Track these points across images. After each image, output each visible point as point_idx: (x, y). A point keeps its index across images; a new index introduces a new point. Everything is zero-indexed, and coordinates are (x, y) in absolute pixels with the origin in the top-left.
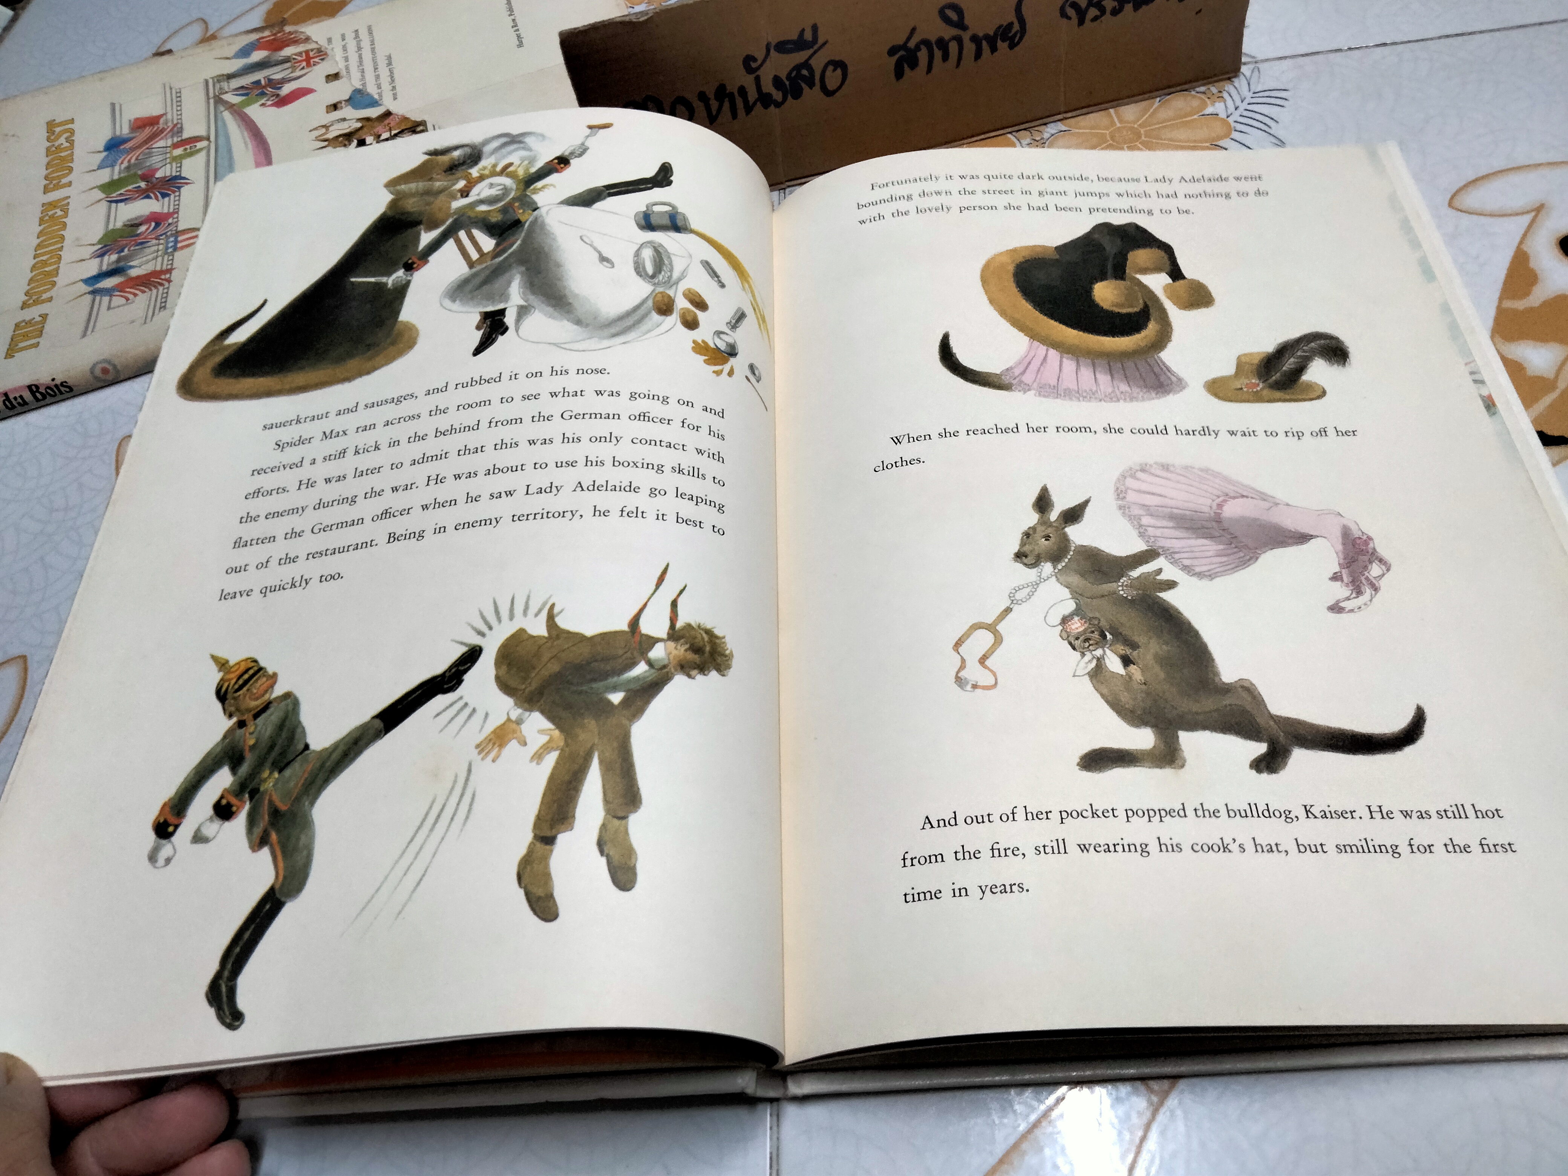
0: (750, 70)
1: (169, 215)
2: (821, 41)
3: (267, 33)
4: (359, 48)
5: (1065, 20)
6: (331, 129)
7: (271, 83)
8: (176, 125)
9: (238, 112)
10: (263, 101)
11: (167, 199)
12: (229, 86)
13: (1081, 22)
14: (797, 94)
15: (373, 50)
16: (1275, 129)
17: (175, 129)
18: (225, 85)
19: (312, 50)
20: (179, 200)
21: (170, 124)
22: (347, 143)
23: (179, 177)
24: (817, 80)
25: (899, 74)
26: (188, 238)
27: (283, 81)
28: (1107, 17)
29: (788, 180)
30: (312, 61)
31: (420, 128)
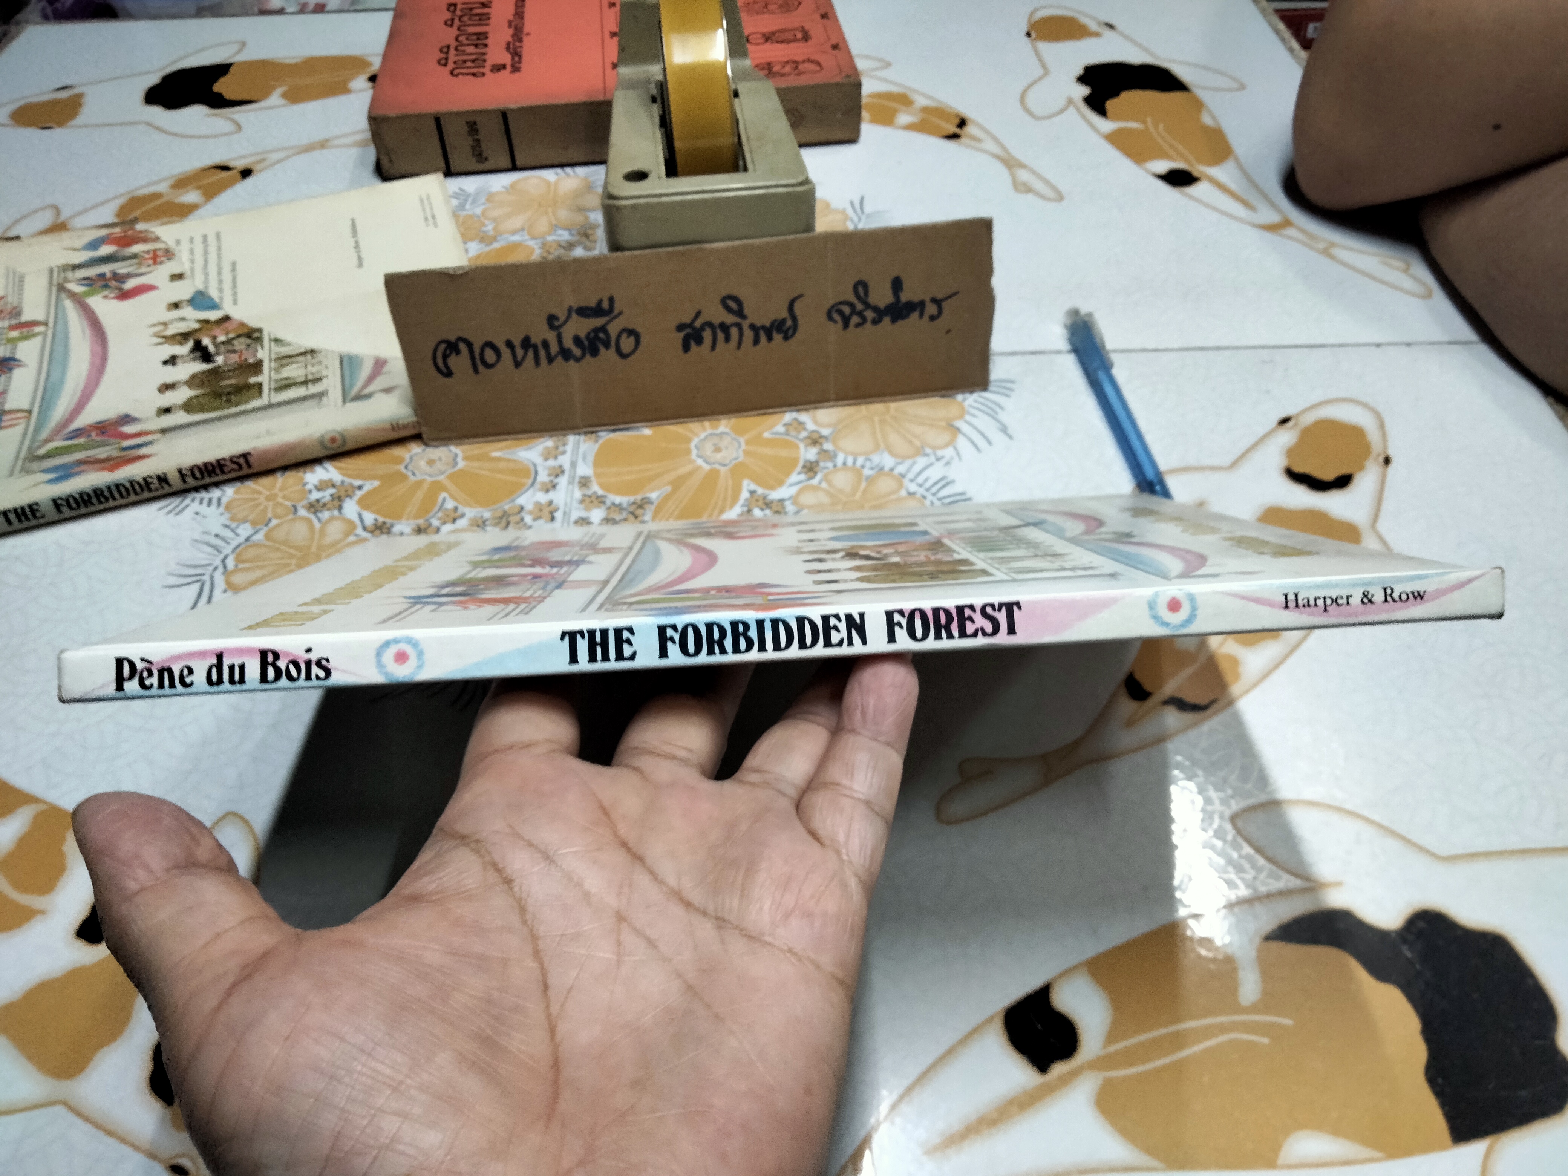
0: (552, 327)
2: (616, 311)
3: (117, 230)
4: (206, 253)
5: (831, 324)
6: (170, 326)
7: (116, 277)
8: (16, 307)
9: (79, 300)
10: (106, 293)
12: (73, 275)
13: (846, 325)
14: (595, 352)
15: (219, 256)
16: (1003, 416)
17: (14, 311)
18: (70, 275)
19: (160, 250)
20: (9, 381)
21: (10, 306)
22: (183, 341)
23: (13, 359)
24: (613, 342)
25: (686, 348)
26: (14, 419)
27: (129, 276)
28: (868, 325)
29: (586, 427)
30: (158, 260)
31: (256, 335)
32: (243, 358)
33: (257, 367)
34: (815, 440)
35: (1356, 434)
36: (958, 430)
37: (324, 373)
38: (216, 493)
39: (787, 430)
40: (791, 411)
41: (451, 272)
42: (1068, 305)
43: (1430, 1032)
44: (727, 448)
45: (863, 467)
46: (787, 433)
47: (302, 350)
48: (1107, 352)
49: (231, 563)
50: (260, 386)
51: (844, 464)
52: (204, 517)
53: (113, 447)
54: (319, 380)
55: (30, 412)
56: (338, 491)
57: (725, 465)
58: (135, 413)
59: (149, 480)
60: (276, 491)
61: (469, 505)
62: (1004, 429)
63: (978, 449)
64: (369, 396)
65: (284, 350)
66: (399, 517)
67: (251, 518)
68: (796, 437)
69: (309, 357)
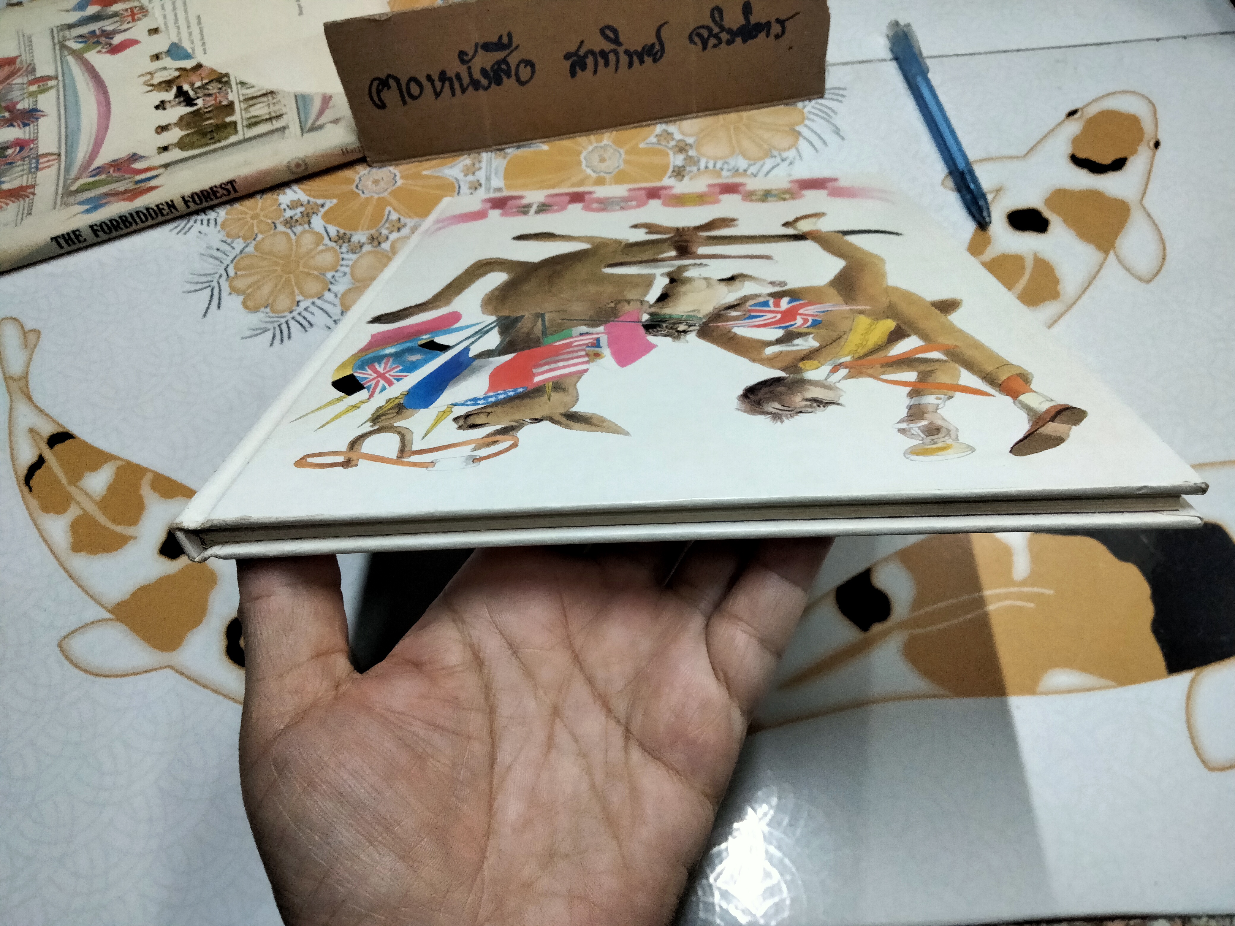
0: (463, 62)
1: (32, 141)
2: (514, 46)
5: (693, 46)
6: (156, 75)
7: (105, 33)
8: (30, 64)
9: (79, 56)
10: (99, 48)
11: (27, 128)
12: (70, 34)
13: (705, 48)
14: (499, 82)
15: (186, 10)
17: (29, 69)
18: (67, 33)
19: (136, 7)
20: (37, 129)
21: (24, 63)
22: (168, 88)
23: (36, 110)
24: (513, 72)
25: (573, 74)
26: (48, 161)
27: (114, 32)
28: (723, 45)
29: (496, 145)
30: (136, 17)
31: (225, 79)
32: (218, 100)
33: (230, 108)
34: (682, 148)
35: (1133, 121)
36: (799, 133)
37: (284, 110)
38: (212, 215)
39: (659, 140)
40: (661, 123)
41: (377, 18)
42: (892, 17)
43: (1157, 597)
44: (610, 158)
45: (722, 169)
46: (659, 143)
47: (264, 92)
48: (923, 58)
49: (231, 271)
50: (234, 124)
51: (706, 167)
52: (206, 234)
53: (127, 181)
54: (279, 117)
55: (58, 155)
56: (306, 209)
57: (609, 173)
58: (141, 153)
59: (161, 207)
60: (258, 211)
61: (410, 217)
62: (837, 131)
63: (816, 149)
64: (321, 127)
65: (250, 92)
66: (356, 229)
67: (241, 234)
68: (666, 146)
69: (270, 98)
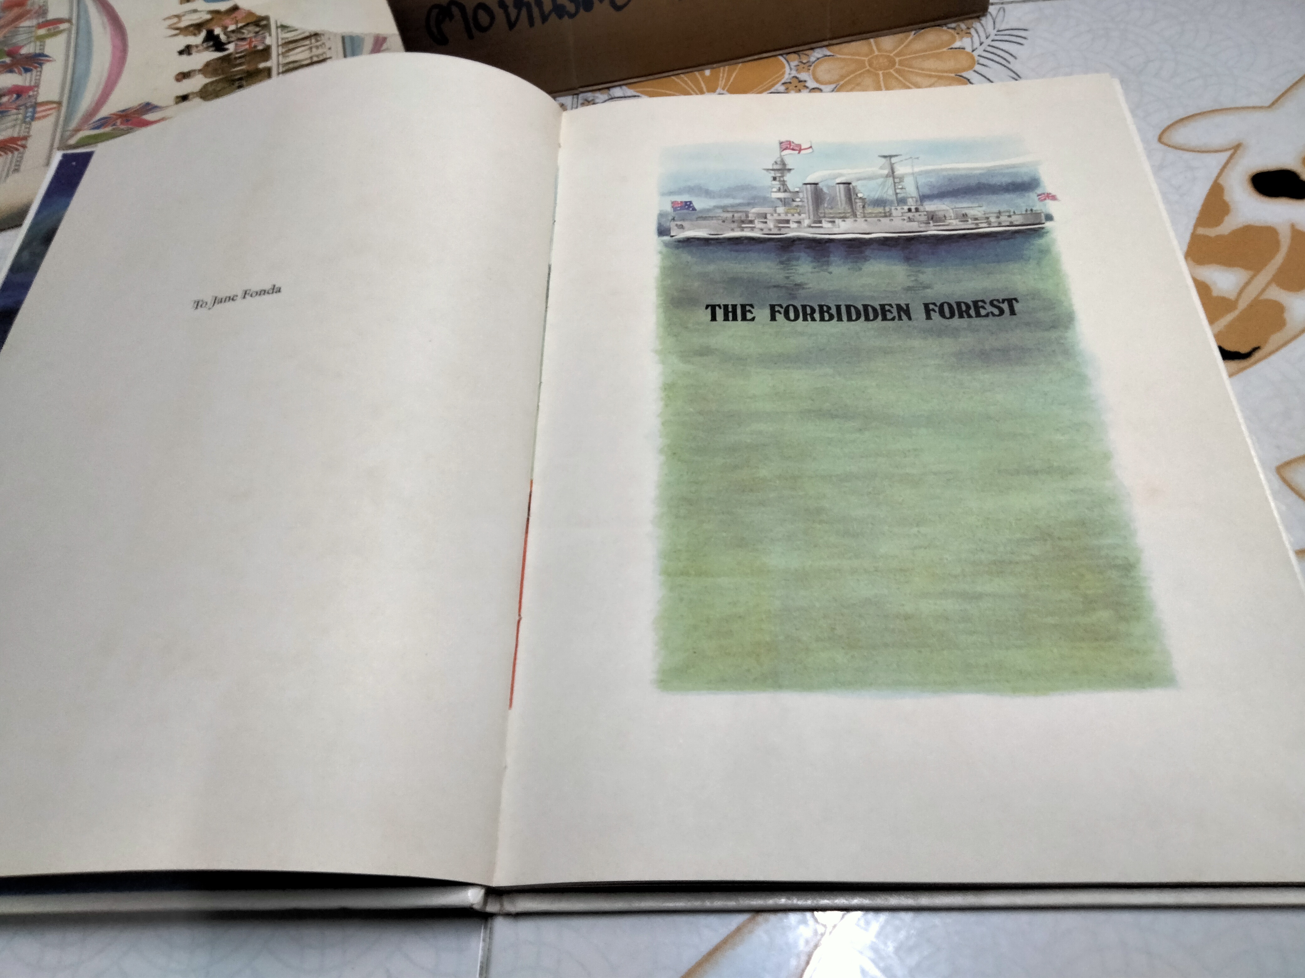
1: (30, 88)
6: (183, 18)
8: (43, 6)
11: (29, 74)
14: (589, 6)
16: (1015, 65)
17: (41, 11)
20: (40, 76)
22: (196, 32)
23: (41, 55)
26: (46, 110)
29: (582, 86)
31: (264, 23)
33: (266, 53)
36: (969, 80)
37: (329, 54)
47: (307, 34)
50: (268, 69)
54: (322, 62)
55: (59, 103)
58: (155, 102)
65: (290, 36)
69: (313, 41)
